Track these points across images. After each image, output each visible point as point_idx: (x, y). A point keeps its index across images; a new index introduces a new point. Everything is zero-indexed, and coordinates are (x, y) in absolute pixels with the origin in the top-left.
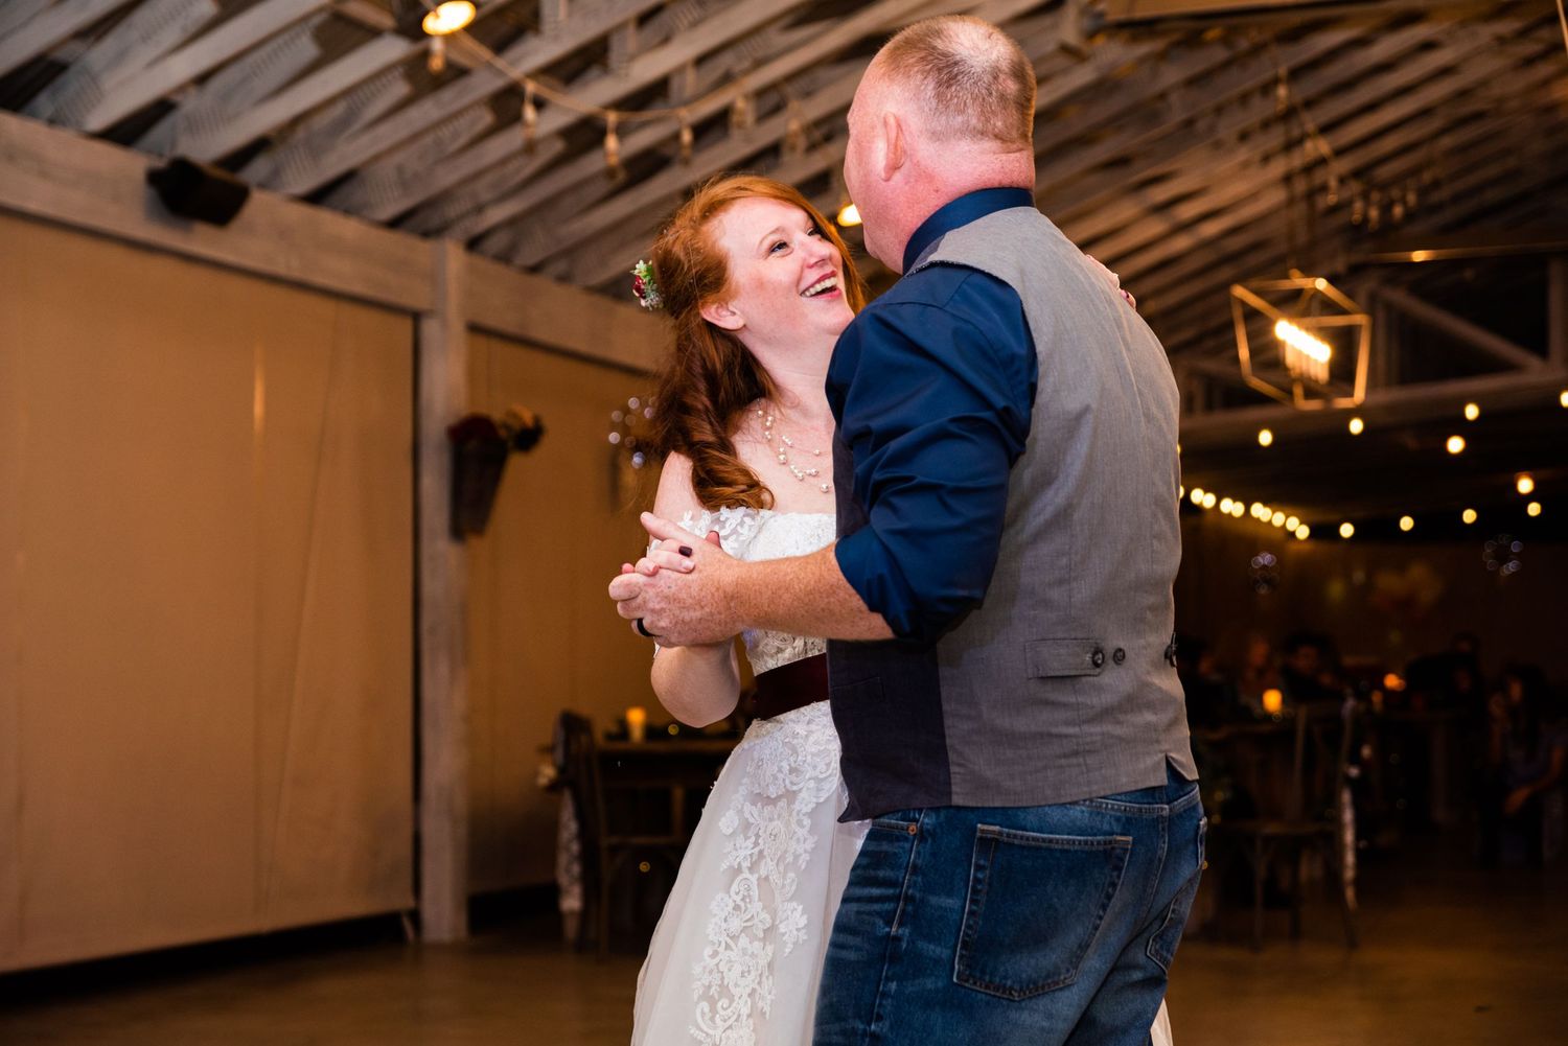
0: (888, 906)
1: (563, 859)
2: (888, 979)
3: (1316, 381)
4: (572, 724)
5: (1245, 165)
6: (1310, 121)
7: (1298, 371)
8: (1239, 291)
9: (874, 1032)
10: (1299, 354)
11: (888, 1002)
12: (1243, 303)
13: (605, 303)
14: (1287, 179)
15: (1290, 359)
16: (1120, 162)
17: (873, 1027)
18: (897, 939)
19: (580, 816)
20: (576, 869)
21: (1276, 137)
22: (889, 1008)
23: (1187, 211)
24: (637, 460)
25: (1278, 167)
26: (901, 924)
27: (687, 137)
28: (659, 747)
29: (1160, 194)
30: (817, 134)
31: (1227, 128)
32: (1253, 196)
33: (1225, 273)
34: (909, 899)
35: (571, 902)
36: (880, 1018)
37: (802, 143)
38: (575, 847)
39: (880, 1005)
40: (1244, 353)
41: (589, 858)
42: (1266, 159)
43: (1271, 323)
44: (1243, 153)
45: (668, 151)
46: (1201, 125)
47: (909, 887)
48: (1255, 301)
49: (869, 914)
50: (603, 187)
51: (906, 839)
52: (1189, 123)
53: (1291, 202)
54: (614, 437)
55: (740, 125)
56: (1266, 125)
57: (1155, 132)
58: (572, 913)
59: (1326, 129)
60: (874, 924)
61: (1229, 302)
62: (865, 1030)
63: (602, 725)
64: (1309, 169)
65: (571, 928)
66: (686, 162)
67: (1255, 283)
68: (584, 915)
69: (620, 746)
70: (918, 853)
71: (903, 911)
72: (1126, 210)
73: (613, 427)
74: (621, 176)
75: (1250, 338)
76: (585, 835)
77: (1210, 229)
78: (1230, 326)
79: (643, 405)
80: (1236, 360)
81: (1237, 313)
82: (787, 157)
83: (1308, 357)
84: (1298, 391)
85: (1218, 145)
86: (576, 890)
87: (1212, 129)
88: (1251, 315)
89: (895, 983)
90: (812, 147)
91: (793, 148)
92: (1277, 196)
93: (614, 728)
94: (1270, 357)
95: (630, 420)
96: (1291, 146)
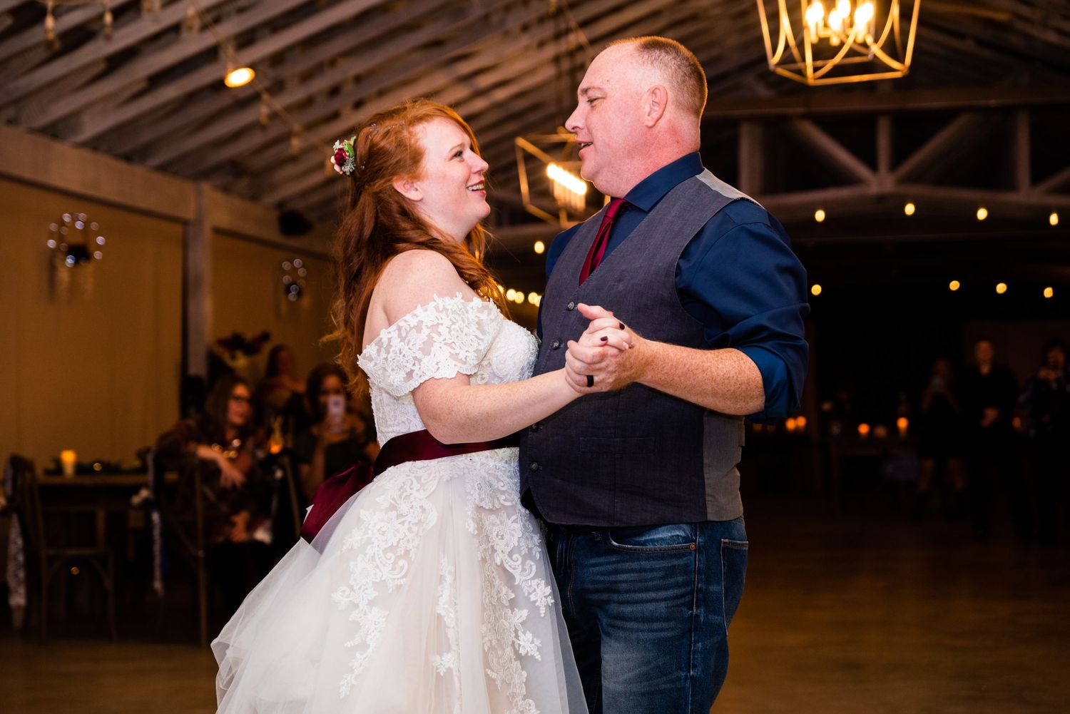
0: (687, 599)
1: (11, 567)
2: (695, 642)
3: (576, 210)
4: (19, 465)
5: (527, 49)
6: (573, 18)
7: (563, 201)
8: (521, 142)
9: (693, 675)
10: (564, 189)
11: (698, 656)
12: (524, 150)
13: (43, 141)
14: (557, 60)
15: (558, 192)
16: (436, 44)
17: (692, 673)
18: (697, 616)
19: (25, 534)
20: (22, 574)
21: (548, 29)
22: (699, 659)
23: (484, 81)
24: (70, 261)
25: (550, 51)
26: (698, 607)
27: (108, 18)
28: (87, 480)
29: (465, 68)
30: (209, 18)
31: (513, 22)
32: (531, 71)
33: (511, 127)
34: (700, 590)
35: (18, 599)
36: (695, 666)
37: (197, 24)
38: (21, 558)
39: (694, 659)
40: (524, 187)
41: (32, 565)
42: (541, 44)
43: (543, 166)
44: (525, 40)
45: (95, 27)
46: (495, 19)
47: (698, 583)
48: (531, 149)
49: (677, 606)
50: (41, 54)
51: (690, 554)
52: (486, 18)
53: (559, 76)
54: (51, 243)
55: (150, 10)
56: (542, 20)
57: (461, 23)
58: (19, 607)
59: (584, 24)
60: (682, 611)
61: (513, 148)
62: (686, 676)
63: (42, 463)
64: (571, 54)
65: (18, 619)
66: (108, 38)
67: (533, 136)
68: (28, 609)
69: (56, 480)
70: (700, 561)
71: (697, 598)
72: (440, 79)
73: (51, 235)
74: (57, 45)
75: (529, 174)
76: (28, 548)
77: (501, 94)
78: (514, 165)
79: (75, 219)
80: (518, 189)
81: (519, 156)
82: (185, 34)
83: (570, 191)
84: (563, 216)
85: (507, 34)
86: (22, 590)
87: (502, 22)
88: (529, 158)
89: (700, 644)
90: (205, 27)
91: (190, 28)
92: (549, 72)
93: (51, 466)
94: (542, 190)
95: (65, 231)
96: (558, 36)
